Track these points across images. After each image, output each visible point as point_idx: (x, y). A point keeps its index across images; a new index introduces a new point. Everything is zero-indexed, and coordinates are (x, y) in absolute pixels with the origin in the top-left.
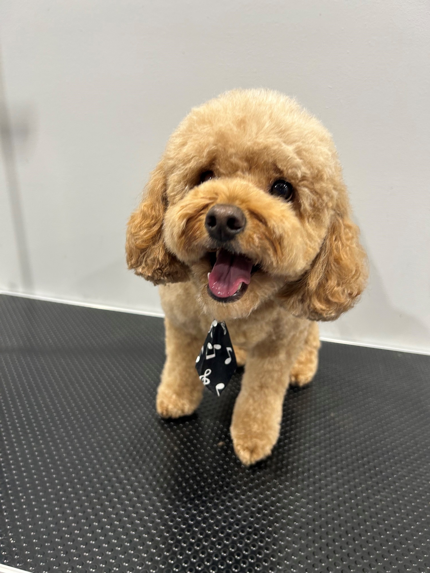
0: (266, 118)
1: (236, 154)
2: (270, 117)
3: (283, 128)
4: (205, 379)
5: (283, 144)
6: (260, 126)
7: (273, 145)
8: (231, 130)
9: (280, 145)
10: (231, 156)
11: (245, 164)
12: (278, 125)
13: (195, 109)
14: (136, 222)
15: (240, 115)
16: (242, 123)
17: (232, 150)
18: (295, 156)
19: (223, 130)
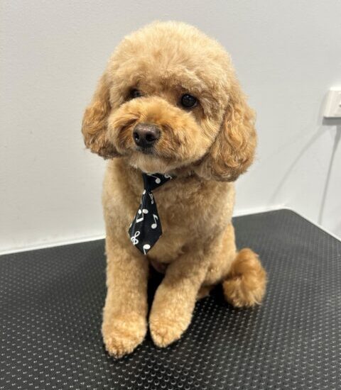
0: (175, 50)
1: (153, 80)
2: (178, 49)
3: (186, 58)
4: (135, 239)
5: (187, 70)
6: (171, 57)
7: (179, 72)
8: (150, 61)
9: (185, 72)
10: (149, 82)
11: (161, 87)
12: (183, 56)
13: (127, 37)
14: (90, 116)
15: (157, 48)
16: (158, 55)
17: (150, 77)
18: (196, 78)
19: (145, 61)
